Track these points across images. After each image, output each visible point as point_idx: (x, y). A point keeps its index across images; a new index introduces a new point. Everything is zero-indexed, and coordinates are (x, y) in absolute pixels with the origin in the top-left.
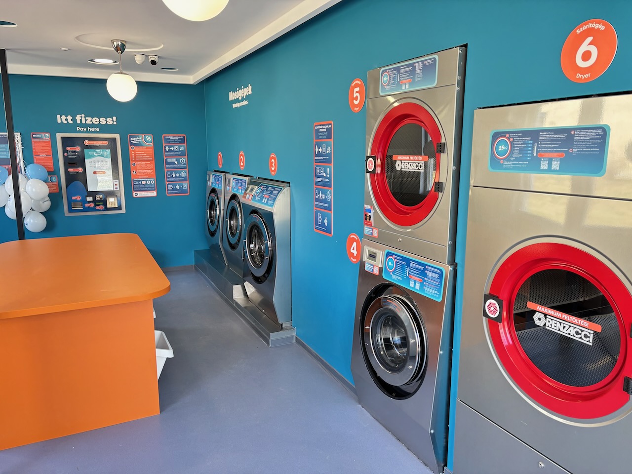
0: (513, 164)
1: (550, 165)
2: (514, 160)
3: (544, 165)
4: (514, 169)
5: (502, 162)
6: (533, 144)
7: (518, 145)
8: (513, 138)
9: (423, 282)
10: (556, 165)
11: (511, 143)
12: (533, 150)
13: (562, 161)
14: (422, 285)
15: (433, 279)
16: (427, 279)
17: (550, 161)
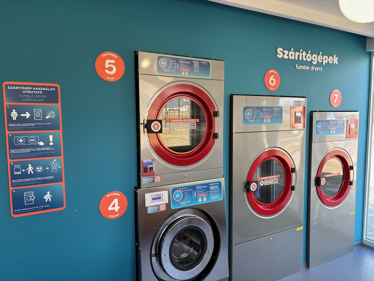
0: (254, 121)
1: (267, 121)
2: (254, 119)
3: (265, 121)
4: (254, 123)
5: (249, 120)
6: (261, 112)
7: (255, 113)
8: (253, 110)
9: (209, 195)
10: (269, 120)
11: (252, 111)
12: (261, 115)
13: (271, 119)
14: (208, 197)
15: (215, 189)
16: (211, 191)
17: (267, 119)
